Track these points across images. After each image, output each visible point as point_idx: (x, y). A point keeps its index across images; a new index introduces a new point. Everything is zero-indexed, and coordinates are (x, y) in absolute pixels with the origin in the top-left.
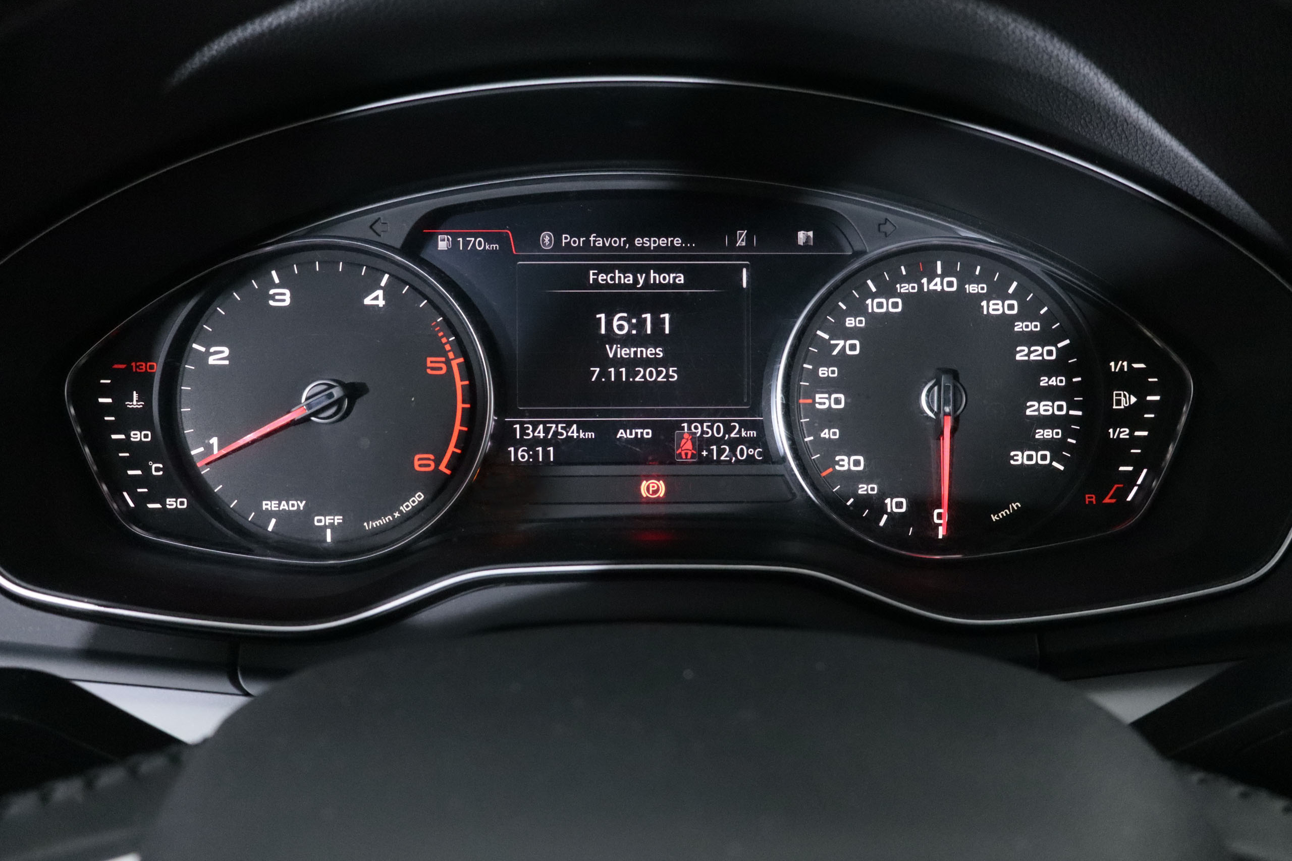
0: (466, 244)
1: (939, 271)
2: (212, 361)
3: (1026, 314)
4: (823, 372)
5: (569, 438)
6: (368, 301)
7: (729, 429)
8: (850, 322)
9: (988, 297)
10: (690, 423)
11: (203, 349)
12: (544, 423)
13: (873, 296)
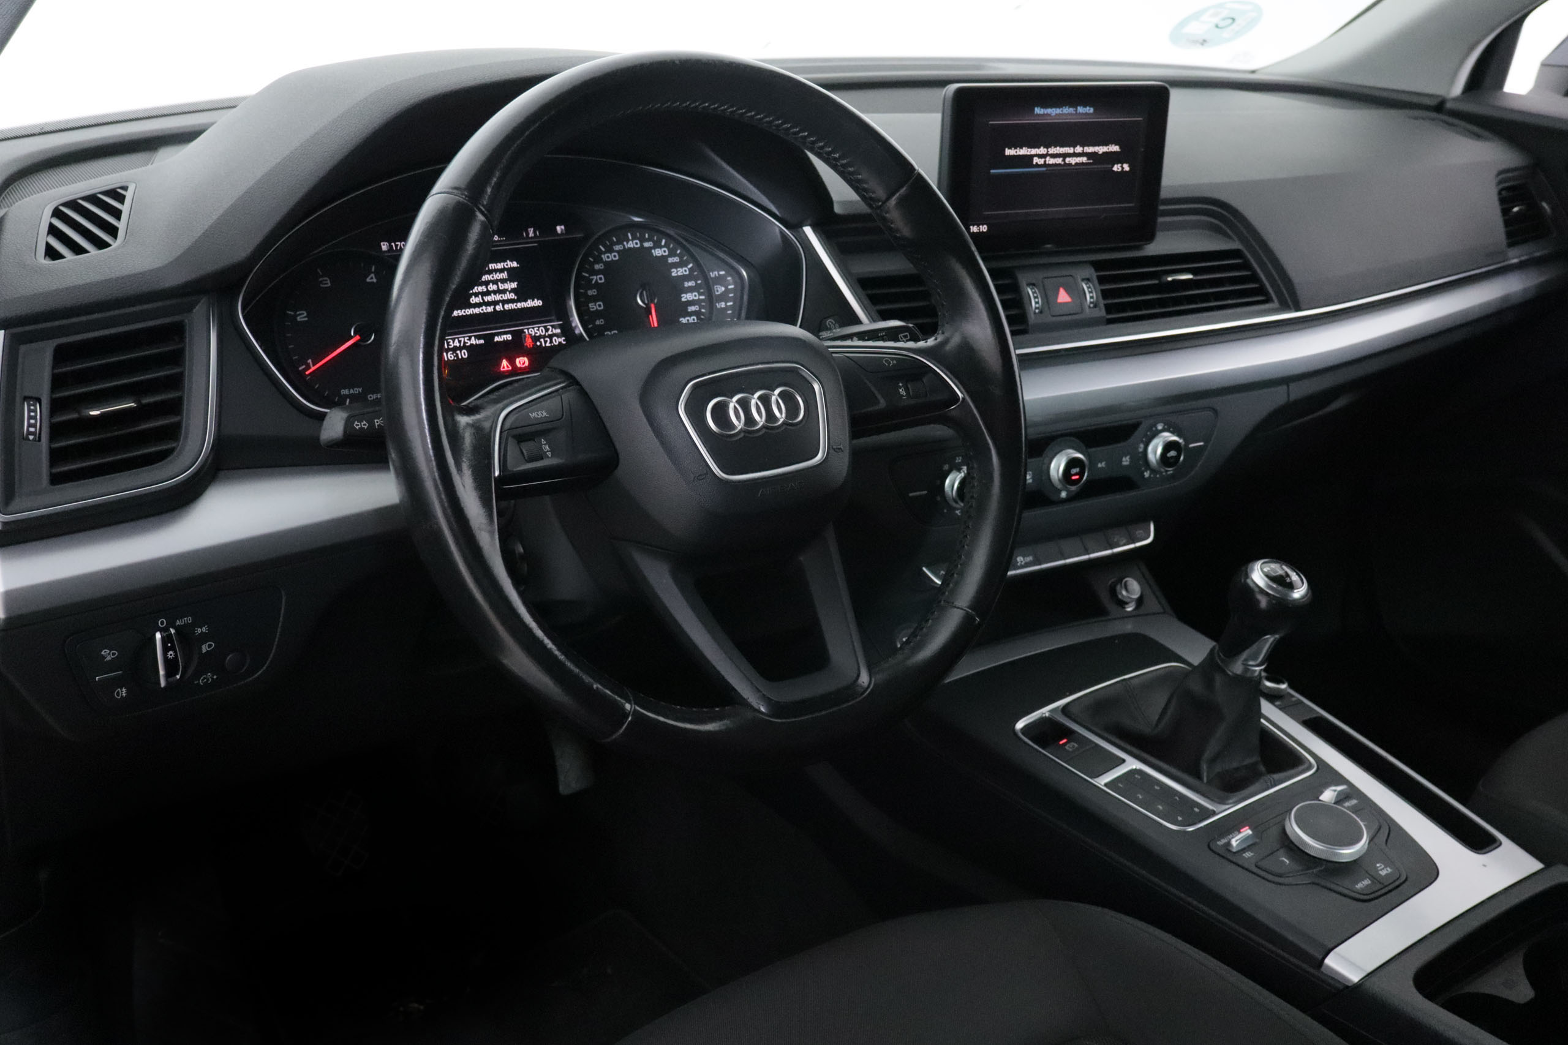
0: (396, 246)
1: (630, 238)
2: (299, 319)
3: (672, 253)
4: (590, 293)
5: (472, 345)
6: (368, 280)
7: (547, 330)
8: (597, 267)
9: (654, 248)
10: (528, 329)
11: (292, 313)
12: (458, 338)
13: (605, 253)
